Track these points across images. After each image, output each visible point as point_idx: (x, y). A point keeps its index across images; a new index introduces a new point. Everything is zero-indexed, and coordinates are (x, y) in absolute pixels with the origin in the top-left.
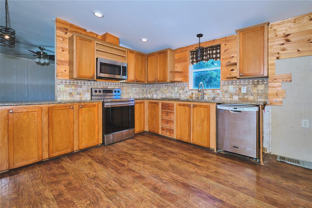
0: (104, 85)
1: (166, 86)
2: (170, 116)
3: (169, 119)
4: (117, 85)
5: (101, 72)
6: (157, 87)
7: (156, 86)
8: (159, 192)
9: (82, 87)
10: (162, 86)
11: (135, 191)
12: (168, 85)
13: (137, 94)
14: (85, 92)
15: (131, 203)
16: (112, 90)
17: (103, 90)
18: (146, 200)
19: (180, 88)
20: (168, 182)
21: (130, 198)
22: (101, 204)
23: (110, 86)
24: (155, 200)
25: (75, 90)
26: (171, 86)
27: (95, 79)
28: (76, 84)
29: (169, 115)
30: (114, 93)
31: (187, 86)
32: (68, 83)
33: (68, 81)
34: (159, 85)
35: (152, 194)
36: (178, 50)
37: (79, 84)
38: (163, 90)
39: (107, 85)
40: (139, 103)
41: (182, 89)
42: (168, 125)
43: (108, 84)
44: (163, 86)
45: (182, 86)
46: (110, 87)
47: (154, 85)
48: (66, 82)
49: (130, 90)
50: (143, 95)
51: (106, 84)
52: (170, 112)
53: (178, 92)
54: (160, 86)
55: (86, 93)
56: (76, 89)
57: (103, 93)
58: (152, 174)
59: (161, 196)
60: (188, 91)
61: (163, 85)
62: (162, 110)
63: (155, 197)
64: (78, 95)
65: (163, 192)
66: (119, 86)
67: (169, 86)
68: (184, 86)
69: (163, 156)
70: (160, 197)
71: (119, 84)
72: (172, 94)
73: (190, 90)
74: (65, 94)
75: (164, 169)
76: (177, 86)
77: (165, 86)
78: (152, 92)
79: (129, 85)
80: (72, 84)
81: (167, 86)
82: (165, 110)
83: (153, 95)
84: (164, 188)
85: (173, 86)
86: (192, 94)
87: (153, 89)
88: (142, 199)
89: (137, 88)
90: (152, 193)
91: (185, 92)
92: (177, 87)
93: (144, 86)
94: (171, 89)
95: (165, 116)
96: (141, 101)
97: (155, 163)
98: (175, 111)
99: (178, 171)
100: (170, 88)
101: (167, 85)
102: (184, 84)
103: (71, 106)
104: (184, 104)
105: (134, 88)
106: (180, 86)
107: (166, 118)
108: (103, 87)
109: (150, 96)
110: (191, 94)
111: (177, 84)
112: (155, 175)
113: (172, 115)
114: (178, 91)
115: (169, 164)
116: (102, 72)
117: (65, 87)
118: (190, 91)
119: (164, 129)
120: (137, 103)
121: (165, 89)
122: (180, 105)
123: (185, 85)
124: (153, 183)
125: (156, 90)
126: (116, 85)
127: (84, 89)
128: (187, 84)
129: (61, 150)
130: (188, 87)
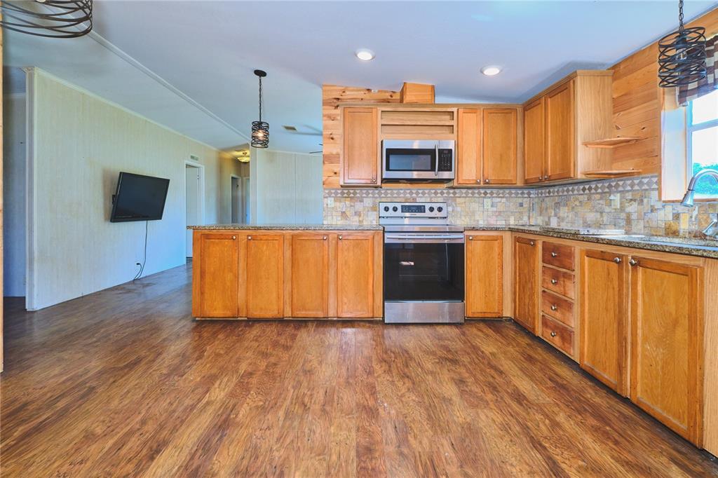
0: (408, 195)
1: (584, 190)
2: (564, 287)
3: (561, 296)
4: (439, 195)
5: (388, 169)
6: (561, 194)
7: (558, 192)
8: (364, 462)
9: (363, 202)
10: (573, 190)
11: (332, 430)
12: (590, 189)
13: (499, 215)
14: (368, 211)
15: (301, 443)
16: (424, 206)
17: (402, 206)
18: (328, 458)
19: (629, 196)
20: (410, 457)
21: (309, 436)
22: (269, 416)
23: (421, 197)
24: (339, 471)
25: (351, 206)
26: (599, 191)
27: (379, 183)
28: (352, 195)
29: (562, 283)
30: (428, 213)
31: (655, 186)
32: (339, 195)
33: (339, 191)
34: (565, 189)
35: (348, 455)
36: (622, 67)
37: (358, 195)
38: (577, 203)
39: (414, 195)
40: (482, 238)
41: (635, 200)
42: (558, 315)
43: (417, 193)
44: (576, 192)
45: (636, 188)
46: (420, 201)
47: (551, 190)
48: (336, 193)
49: (475, 206)
50: (522, 219)
51: (411, 193)
52: (565, 275)
53: (622, 209)
54: (568, 191)
55: (370, 213)
56: (352, 204)
57: (402, 212)
58: (401, 418)
59: (358, 472)
60: (658, 205)
61: (576, 187)
62: (545, 265)
63: (346, 466)
64: (355, 217)
65: (373, 469)
66: (445, 195)
67: (593, 191)
68: (645, 187)
69: (481, 394)
70: (355, 471)
71: (445, 191)
72: (602, 216)
73: (664, 202)
74: (334, 213)
75: (442, 424)
76: (621, 189)
77: (582, 192)
78: (547, 209)
79: (473, 193)
80: (345, 195)
81: (587, 192)
82: (551, 266)
83: (549, 219)
84: (384, 461)
85: (607, 190)
86: (677, 217)
87: (549, 202)
88: (324, 451)
89: (499, 200)
90: (353, 453)
91: (647, 208)
92: (620, 192)
93: (523, 193)
94: (601, 199)
95: (551, 286)
96: (492, 235)
97: (436, 401)
98: (577, 272)
99: (471, 451)
100: (598, 196)
101: (587, 187)
102: (645, 181)
103: (325, 235)
104: (602, 252)
105: (489, 200)
106: (629, 188)
107: (555, 290)
108: (406, 199)
109: (543, 221)
110: (671, 218)
111: (621, 183)
112: (405, 424)
113: (569, 284)
114: (621, 207)
115: (468, 420)
116: (391, 168)
117: (335, 201)
118: (669, 208)
119: (549, 323)
120: (475, 238)
121: (580, 202)
122: (590, 254)
123: (648, 183)
124: (378, 438)
125: (557, 205)
126: (436, 193)
127: (367, 205)
128: (655, 180)
129: (309, 310)
130: (659, 190)
